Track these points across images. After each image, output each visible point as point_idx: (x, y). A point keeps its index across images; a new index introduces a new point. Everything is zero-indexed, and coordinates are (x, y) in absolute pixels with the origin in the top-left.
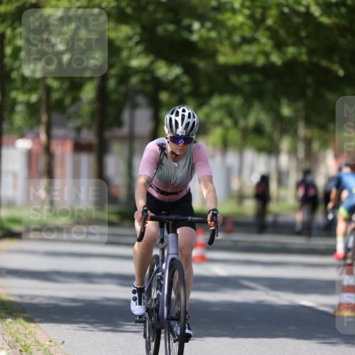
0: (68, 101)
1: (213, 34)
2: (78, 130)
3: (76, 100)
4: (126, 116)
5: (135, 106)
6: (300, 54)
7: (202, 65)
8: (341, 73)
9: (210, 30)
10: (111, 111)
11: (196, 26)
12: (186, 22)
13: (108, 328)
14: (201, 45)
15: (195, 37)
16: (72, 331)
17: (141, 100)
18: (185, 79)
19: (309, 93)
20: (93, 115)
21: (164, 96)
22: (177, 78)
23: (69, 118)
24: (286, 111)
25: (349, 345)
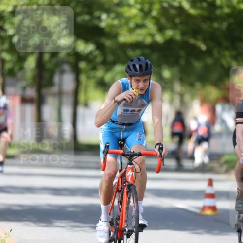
0: (16, 69)
1: (116, 22)
2: (24, 89)
3: (22, 68)
4: (56, 79)
5: (62, 72)
9: (114, 19)
10: (46, 75)
11: (104, 16)
12: (97, 13)
14: (107, 30)
15: (103, 25)
17: (66, 67)
18: (97, 53)
20: (34, 78)
21: (82, 65)
22: (91, 52)
23: (18, 80)
24: (166, 74)
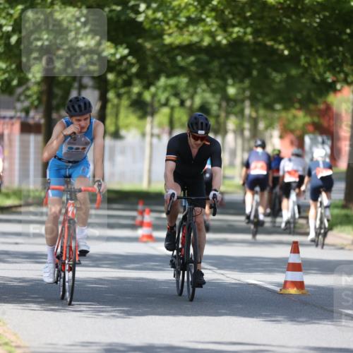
2: (27, 111)
3: (23, 81)
6: (245, 33)
7: (148, 45)
8: (286, 52)
13: (56, 307)
14: (147, 26)
15: (141, 18)
16: (21, 311)
19: (255, 73)
22: (123, 58)
25: (294, 323)
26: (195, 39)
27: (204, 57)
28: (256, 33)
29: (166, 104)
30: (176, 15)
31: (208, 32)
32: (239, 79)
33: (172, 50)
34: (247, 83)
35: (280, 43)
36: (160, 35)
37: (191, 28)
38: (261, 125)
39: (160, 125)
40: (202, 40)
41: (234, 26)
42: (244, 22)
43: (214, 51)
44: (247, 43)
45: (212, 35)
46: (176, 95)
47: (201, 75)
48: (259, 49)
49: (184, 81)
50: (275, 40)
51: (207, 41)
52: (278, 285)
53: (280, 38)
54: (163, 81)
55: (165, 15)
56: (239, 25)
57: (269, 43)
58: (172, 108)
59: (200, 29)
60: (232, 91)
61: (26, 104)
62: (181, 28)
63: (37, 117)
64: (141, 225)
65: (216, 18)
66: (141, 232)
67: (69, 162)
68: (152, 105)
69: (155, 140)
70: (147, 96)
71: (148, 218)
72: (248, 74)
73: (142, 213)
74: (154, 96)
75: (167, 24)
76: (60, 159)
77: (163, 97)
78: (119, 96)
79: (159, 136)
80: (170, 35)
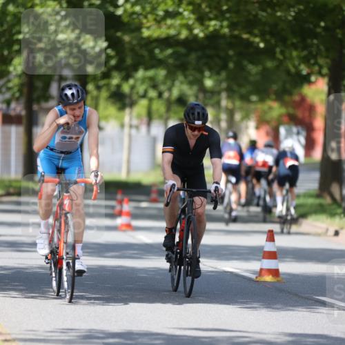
2: (8, 103)
6: (222, 27)
7: (127, 38)
8: (262, 45)
9: (134, 4)
10: (38, 84)
14: (125, 19)
15: (120, 12)
19: (231, 65)
25: (271, 310)
26: (172, 32)
27: (182, 50)
28: (232, 26)
29: (144, 96)
30: (154, 9)
31: (185, 25)
32: (216, 71)
33: (150, 43)
34: (224, 74)
35: (256, 36)
36: (139, 28)
37: (169, 22)
38: (238, 117)
39: (139, 117)
40: (179, 34)
41: (211, 19)
42: (220, 16)
43: (191, 44)
44: (224, 36)
45: (190, 28)
46: (155, 87)
47: (178, 67)
48: (235, 42)
49: (162, 73)
50: (250, 33)
51: (184, 34)
52: (254, 272)
53: (256, 31)
54: (140, 73)
55: (143, 8)
56: (216, 18)
57: (245, 36)
58: (151, 100)
59: (178, 22)
60: (209, 83)
61: (8, 96)
62: (159, 21)
63: (18, 108)
64: (120, 214)
65: (193, 12)
66: (120, 221)
67: (62, 152)
68: (130, 96)
69: (134, 131)
70: (126, 88)
71: (126, 207)
72: (225, 67)
73: (121, 202)
74: (133, 87)
75: (146, 17)
76: (52, 150)
77: (141, 89)
78: (98, 88)
79: (137, 127)
80: (148, 28)
